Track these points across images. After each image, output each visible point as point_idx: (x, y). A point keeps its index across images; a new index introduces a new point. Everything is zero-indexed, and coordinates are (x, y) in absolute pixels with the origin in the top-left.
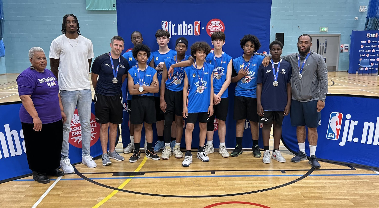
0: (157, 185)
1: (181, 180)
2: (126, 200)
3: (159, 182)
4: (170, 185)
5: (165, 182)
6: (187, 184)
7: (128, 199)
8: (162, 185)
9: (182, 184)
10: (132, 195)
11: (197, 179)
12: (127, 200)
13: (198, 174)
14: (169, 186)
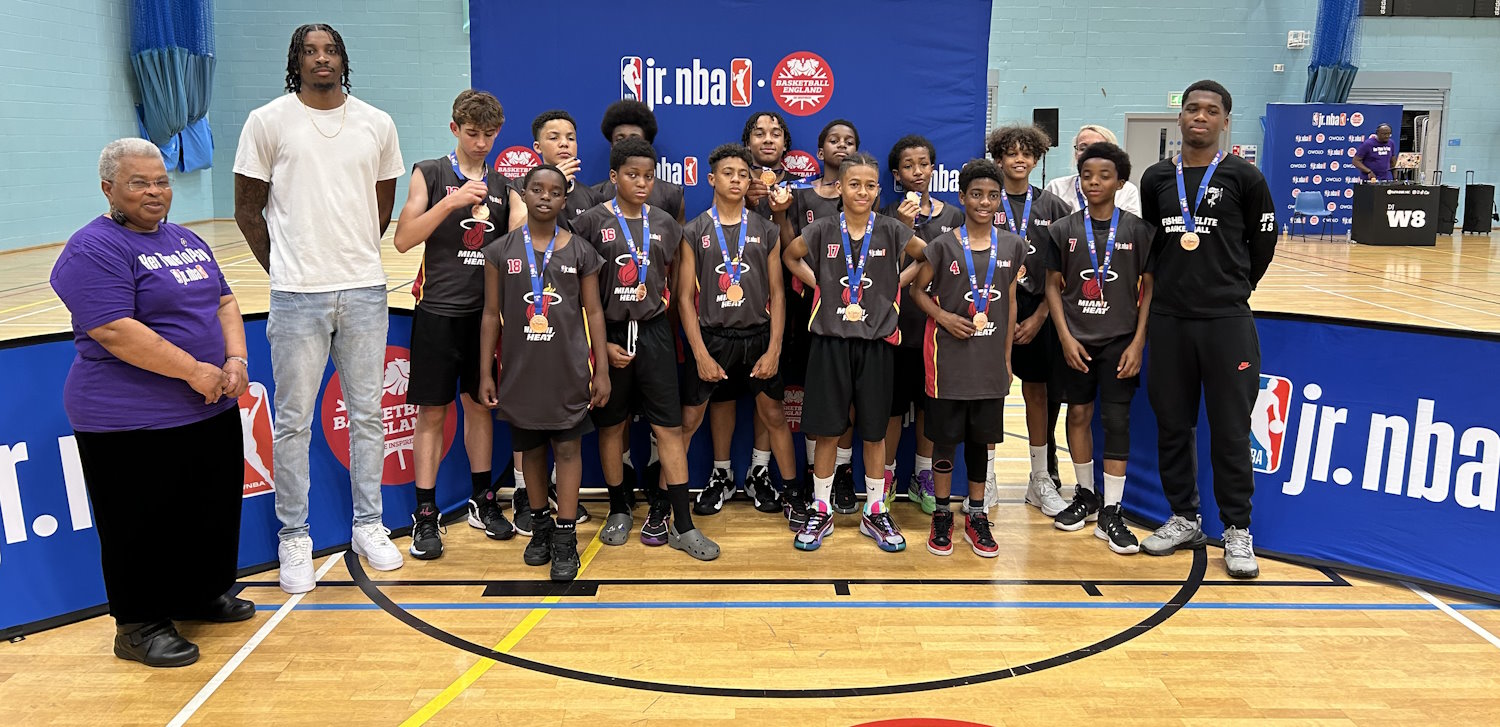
0: (638, 640)
1: (727, 619)
2: (517, 703)
3: (645, 627)
4: (685, 640)
5: (669, 626)
6: (746, 638)
7: (525, 698)
8: (655, 639)
9: (729, 635)
10: (542, 683)
11: (783, 616)
12: (522, 703)
13: (788, 595)
14: (681, 645)
